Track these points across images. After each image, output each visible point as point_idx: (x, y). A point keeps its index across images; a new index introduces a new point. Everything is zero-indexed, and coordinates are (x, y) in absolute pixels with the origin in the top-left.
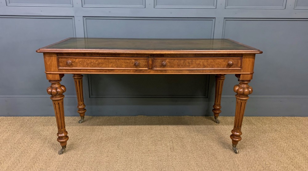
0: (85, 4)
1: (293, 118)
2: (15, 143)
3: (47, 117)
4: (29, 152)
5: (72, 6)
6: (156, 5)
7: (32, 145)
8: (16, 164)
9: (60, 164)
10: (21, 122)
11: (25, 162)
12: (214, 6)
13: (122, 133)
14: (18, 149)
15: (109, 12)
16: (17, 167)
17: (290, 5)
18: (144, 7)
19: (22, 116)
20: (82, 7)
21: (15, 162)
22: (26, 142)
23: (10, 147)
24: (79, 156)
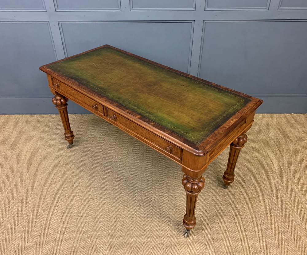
0: (58, 8)
1: (269, 115)
2: (12, 144)
3: (36, 115)
4: (25, 154)
5: (45, 10)
6: (132, 8)
7: (26, 147)
8: (15, 165)
9: (51, 165)
10: (13, 121)
11: (23, 163)
12: (193, 7)
13: (106, 133)
14: (15, 151)
15: (84, 16)
16: (17, 168)
17: (274, 6)
18: (120, 10)
19: (13, 114)
20: (56, 11)
21: (15, 163)
22: (20, 143)
23: (8, 148)
24: (67, 157)
